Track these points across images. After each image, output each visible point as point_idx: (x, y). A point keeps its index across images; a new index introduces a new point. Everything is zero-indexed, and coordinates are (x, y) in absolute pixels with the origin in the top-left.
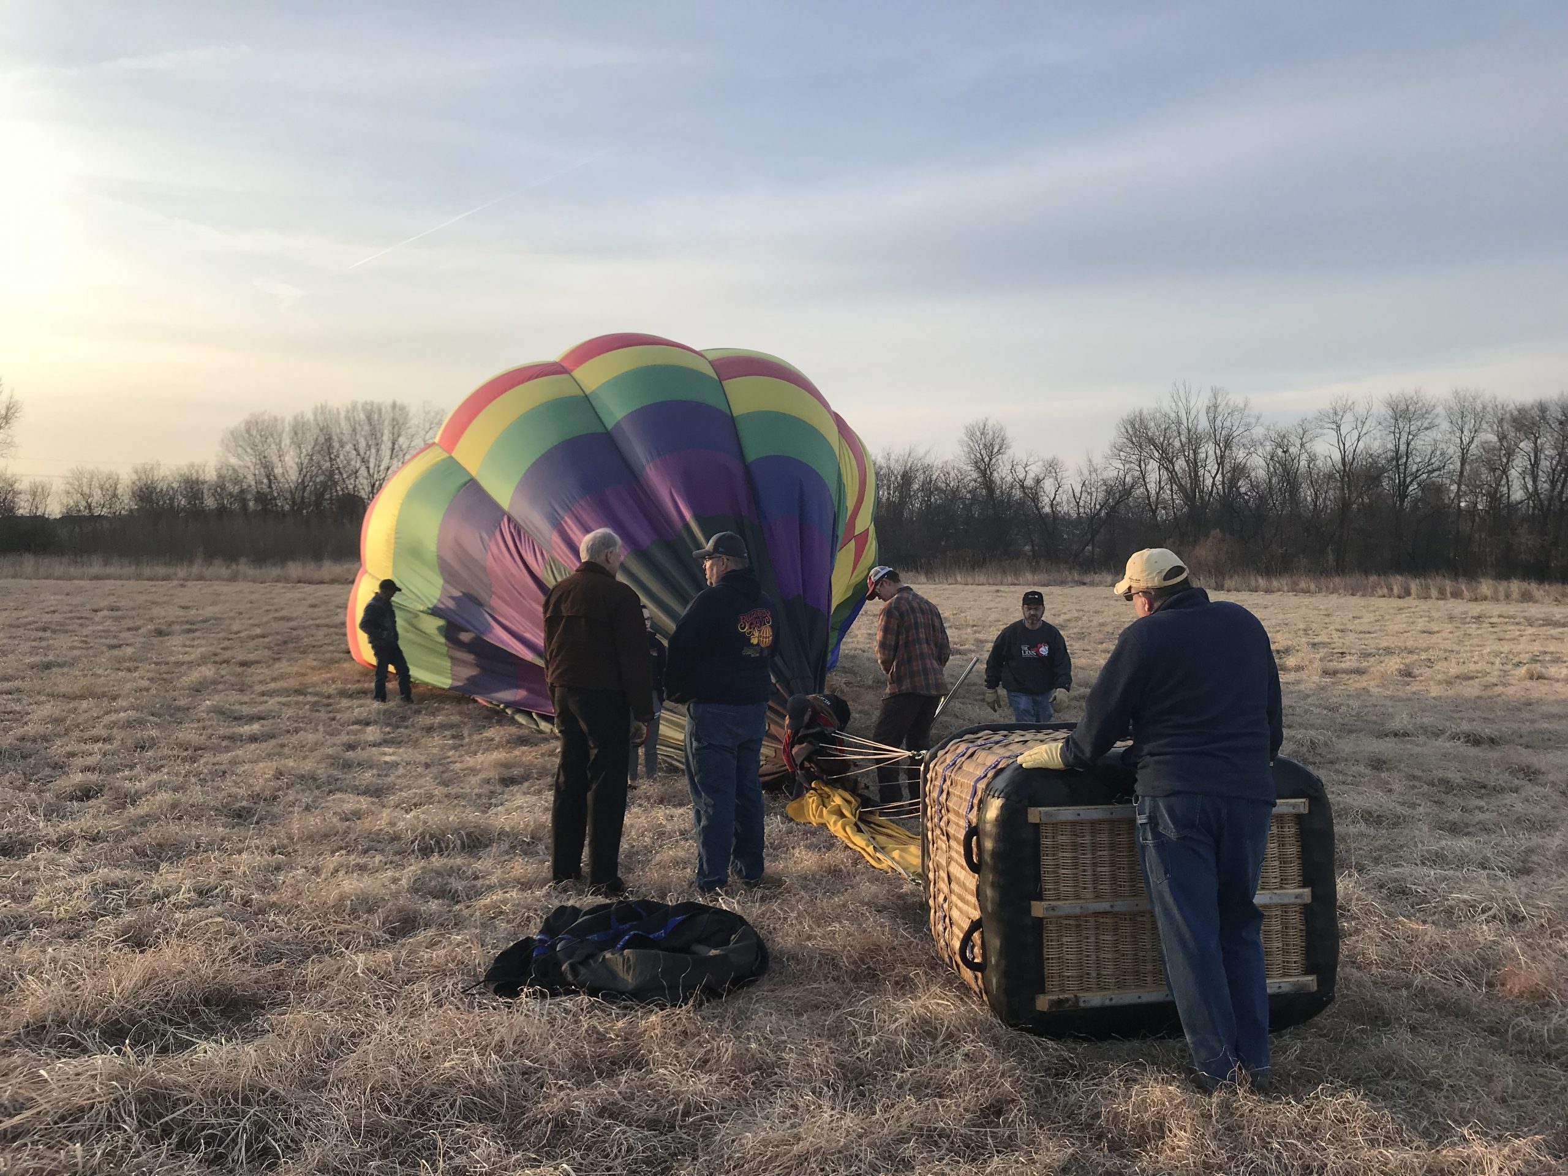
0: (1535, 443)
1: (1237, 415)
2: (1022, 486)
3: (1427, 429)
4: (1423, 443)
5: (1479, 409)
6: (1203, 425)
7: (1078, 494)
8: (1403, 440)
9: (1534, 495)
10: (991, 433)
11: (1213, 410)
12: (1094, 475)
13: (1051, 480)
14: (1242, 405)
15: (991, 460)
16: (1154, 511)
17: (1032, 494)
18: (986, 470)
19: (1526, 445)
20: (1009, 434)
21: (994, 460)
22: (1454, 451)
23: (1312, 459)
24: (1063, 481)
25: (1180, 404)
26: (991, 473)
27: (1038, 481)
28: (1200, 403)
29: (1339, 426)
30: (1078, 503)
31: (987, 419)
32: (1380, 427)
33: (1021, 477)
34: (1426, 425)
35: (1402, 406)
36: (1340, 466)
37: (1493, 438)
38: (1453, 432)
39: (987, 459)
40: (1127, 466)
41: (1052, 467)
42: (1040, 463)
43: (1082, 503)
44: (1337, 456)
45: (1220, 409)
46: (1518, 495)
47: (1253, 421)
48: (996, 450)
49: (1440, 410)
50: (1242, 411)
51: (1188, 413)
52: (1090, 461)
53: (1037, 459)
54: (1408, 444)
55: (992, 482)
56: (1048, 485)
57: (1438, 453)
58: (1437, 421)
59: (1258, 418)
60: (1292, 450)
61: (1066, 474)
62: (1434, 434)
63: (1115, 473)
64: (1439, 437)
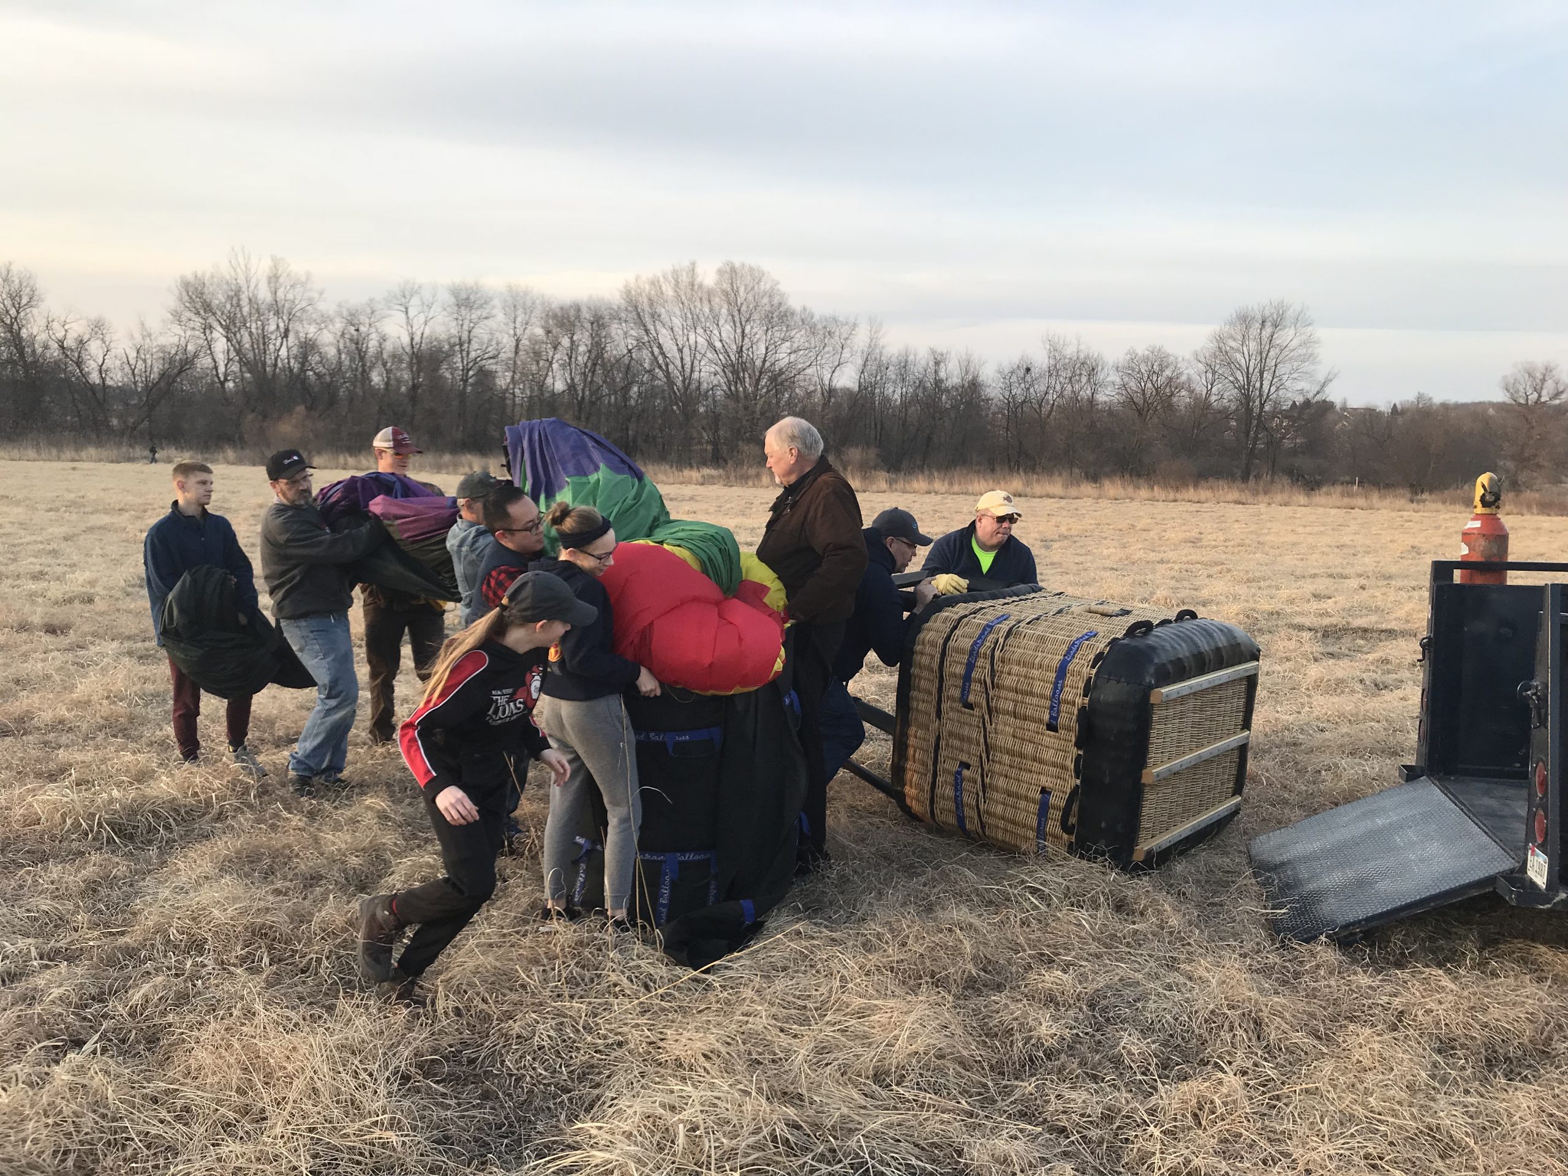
0: (572, 338)
1: (299, 289)
2: (62, 347)
3: (486, 318)
4: (481, 332)
5: (529, 303)
6: (264, 295)
7: (132, 362)
8: (466, 327)
9: (572, 387)
10: (17, 281)
11: (274, 279)
12: (148, 340)
13: (99, 342)
14: (303, 279)
15: (18, 312)
16: (222, 383)
17: (74, 354)
18: (12, 324)
19: (566, 342)
20: (41, 285)
21: (22, 314)
22: (508, 343)
23: (383, 339)
24: (112, 345)
25: (239, 270)
26: (20, 329)
27: (81, 343)
28: (261, 269)
29: (407, 309)
30: (133, 371)
31: (10, 264)
32: (444, 313)
33: (60, 335)
34: (484, 315)
35: (464, 295)
36: (408, 349)
37: (539, 332)
38: (506, 324)
39: (13, 312)
40: (189, 333)
41: (98, 328)
42: (84, 322)
43: (136, 371)
44: (406, 340)
45: (281, 280)
46: (560, 386)
47: (316, 295)
48: (24, 301)
49: (496, 302)
50: (303, 284)
51: (248, 281)
52: (143, 325)
53: (78, 317)
54: (470, 332)
55: (20, 339)
56: (95, 348)
57: (494, 343)
58: (495, 312)
59: (321, 294)
60: (362, 329)
61: (115, 337)
62: (490, 323)
63: (175, 340)
64: (495, 326)
